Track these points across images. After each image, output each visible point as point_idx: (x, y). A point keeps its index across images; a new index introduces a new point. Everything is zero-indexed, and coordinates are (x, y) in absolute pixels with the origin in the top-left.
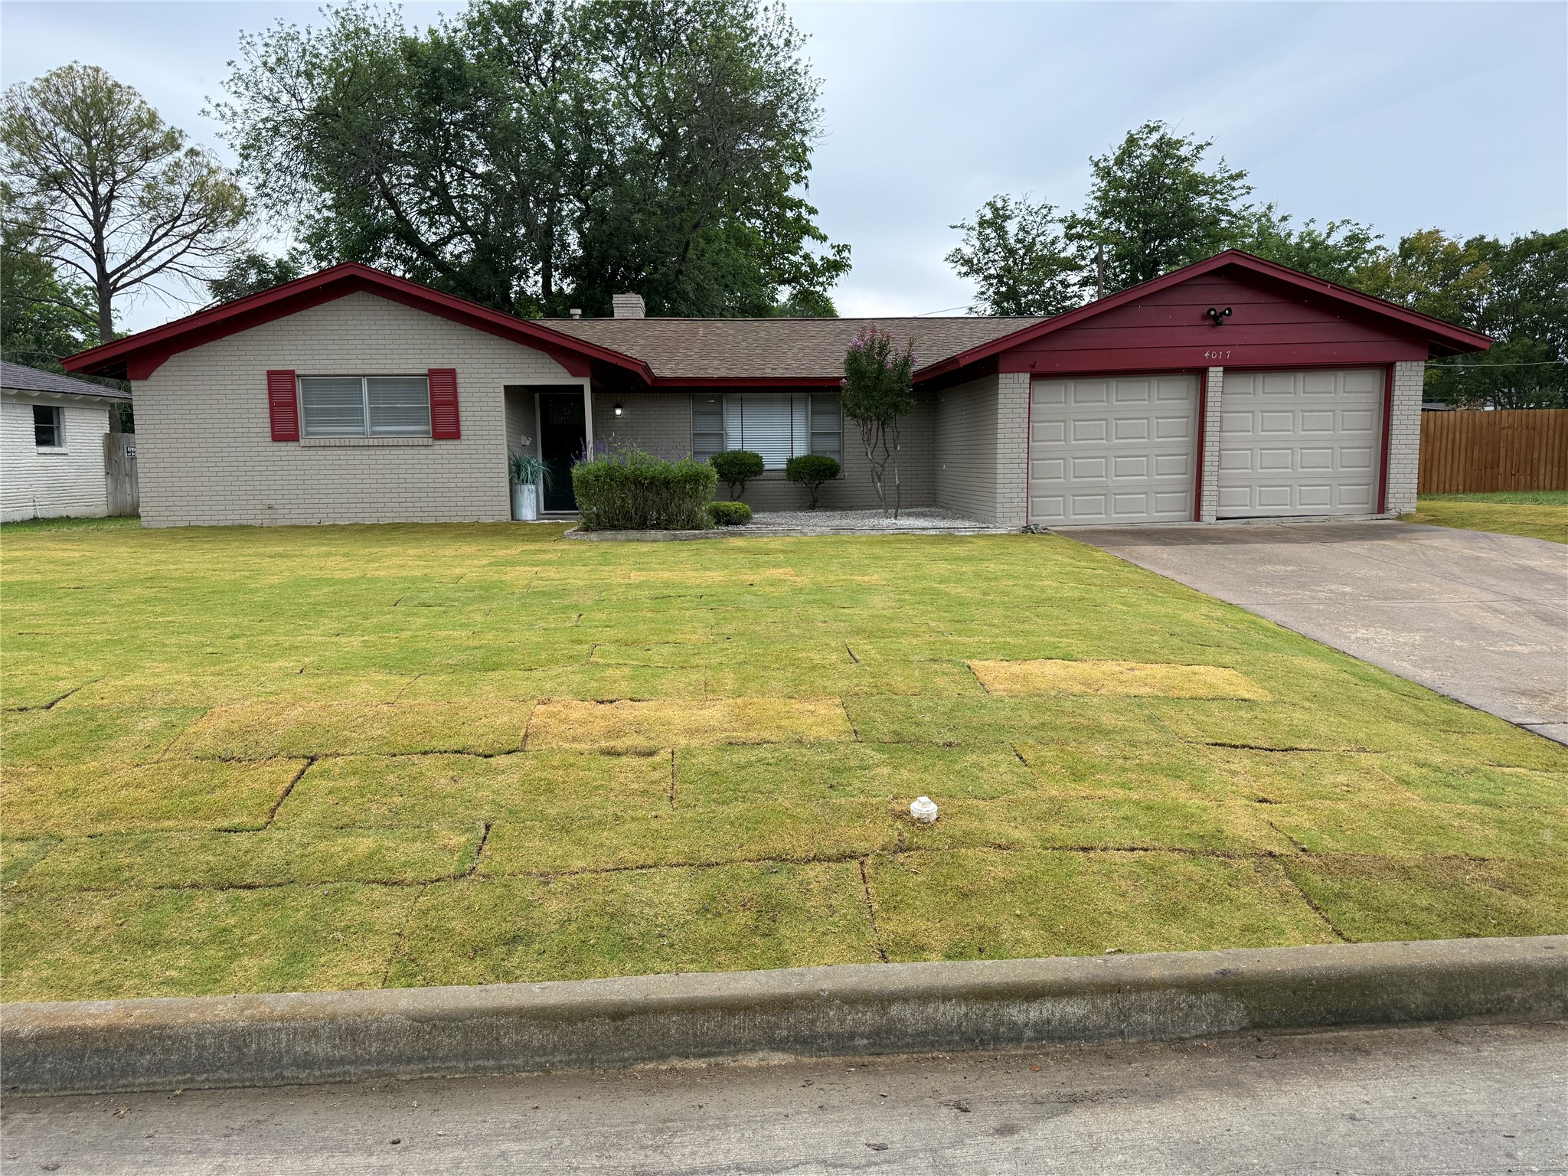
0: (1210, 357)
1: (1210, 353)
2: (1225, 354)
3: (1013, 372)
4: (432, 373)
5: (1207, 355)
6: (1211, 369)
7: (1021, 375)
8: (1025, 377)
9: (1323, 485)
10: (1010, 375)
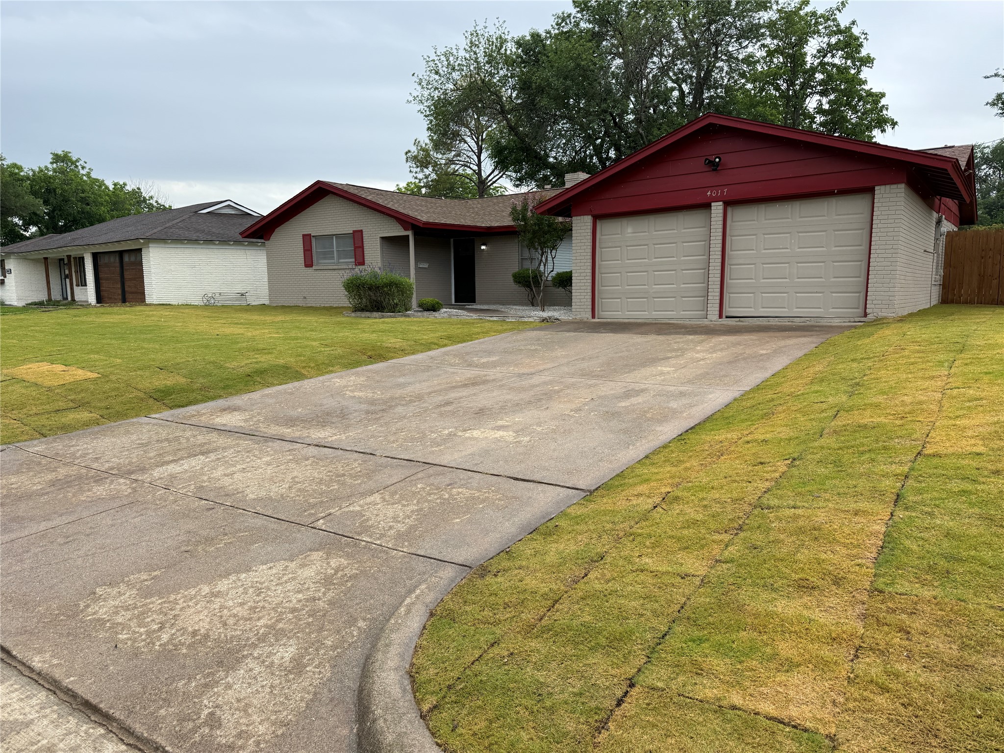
0: (711, 195)
1: (711, 192)
2: (722, 192)
3: (580, 215)
4: (354, 232)
5: (709, 193)
6: (713, 204)
7: (586, 217)
8: (588, 219)
9: (817, 293)
10: (579, 218)
